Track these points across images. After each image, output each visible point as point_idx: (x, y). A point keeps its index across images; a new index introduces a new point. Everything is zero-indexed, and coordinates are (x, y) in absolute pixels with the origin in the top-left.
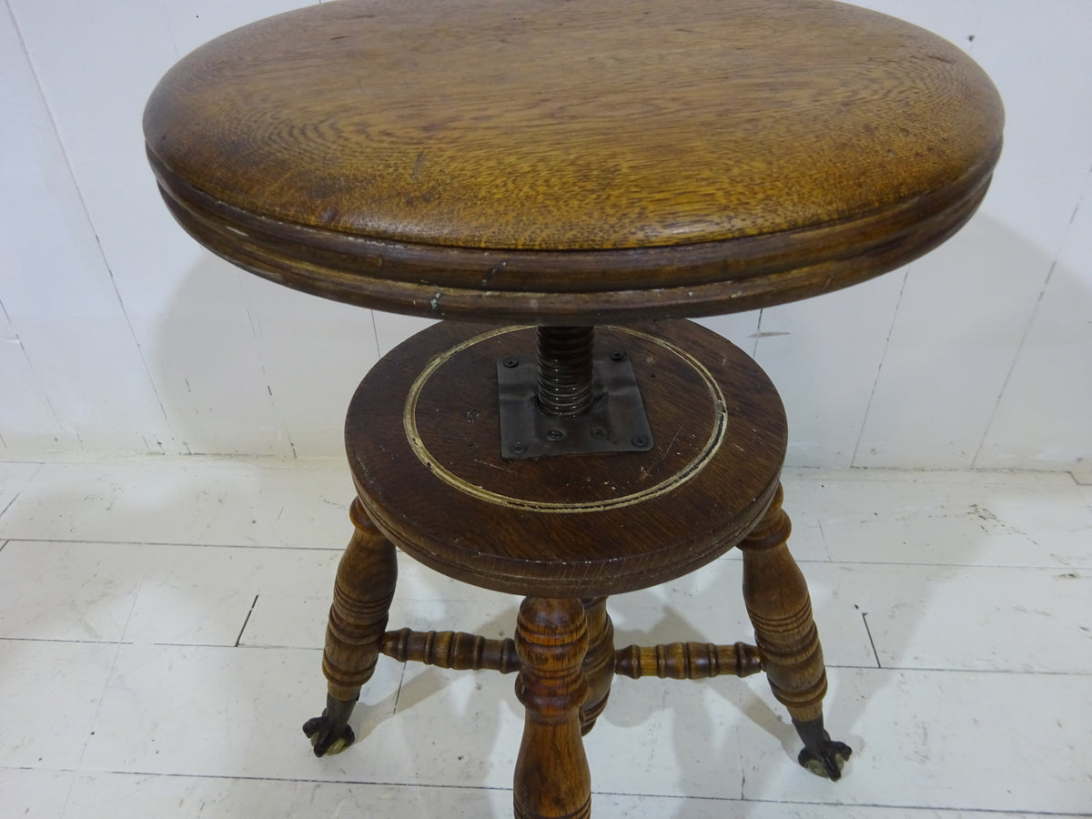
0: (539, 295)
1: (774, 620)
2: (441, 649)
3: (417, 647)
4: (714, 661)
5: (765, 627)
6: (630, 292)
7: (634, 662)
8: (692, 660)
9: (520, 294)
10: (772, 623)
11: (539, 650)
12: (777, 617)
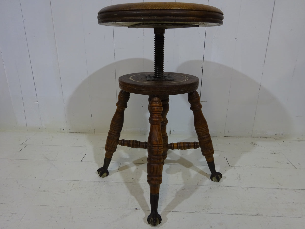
0: (157, 17)
1: (201, 128)
2: (131, 143)
3: (126, 143)
4: (189, 145)
5: (199, 131)
6: (168, 17)
7: (173, 145)
8: (185, 145)
9: (154, 17)
10: (200, 129)
11: (154, 107)
12: (201, 127)
